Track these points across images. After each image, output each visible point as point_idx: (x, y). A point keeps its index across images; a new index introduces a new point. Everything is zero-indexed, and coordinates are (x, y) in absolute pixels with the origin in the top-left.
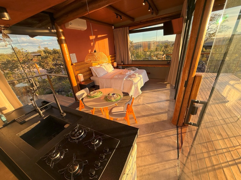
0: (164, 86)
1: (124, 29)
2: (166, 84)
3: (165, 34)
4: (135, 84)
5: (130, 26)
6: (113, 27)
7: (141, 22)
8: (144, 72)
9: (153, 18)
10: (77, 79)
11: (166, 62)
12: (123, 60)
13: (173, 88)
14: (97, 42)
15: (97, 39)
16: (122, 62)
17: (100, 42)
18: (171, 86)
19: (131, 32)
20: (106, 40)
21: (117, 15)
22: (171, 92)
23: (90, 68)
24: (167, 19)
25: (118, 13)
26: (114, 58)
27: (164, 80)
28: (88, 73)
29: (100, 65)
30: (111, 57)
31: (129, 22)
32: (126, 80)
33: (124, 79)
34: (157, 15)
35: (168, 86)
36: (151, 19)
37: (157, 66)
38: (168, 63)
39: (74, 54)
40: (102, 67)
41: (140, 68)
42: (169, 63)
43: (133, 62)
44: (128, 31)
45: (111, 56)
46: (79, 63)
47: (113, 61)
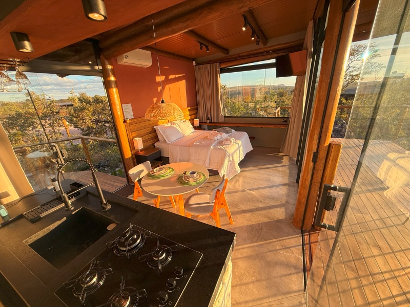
0: (279, 160)
1: (213, 66)
2: (282, 157)
3: (279, 74)
4: (229, 155)
5: (221, 61)
6: (194, 62)
7: (239, 56)
8: (245, 136)
9: (259, 49)
10: (132, 146)
11: (282, 120)
12: (210, 116)
13: (293, 164)
14: (167, 86)
15: (167, 81)
16: (208, 119)
17: (172, 85)
18: (291, 160)
19: (223, 71)
20: (183, 84)
21: (201, 44)
22: (290, 170)
23: (155, 127)
24: (282, 51)
25: (203, 42)
26: (194, 112)
27: (278, 149)
28: (151, 136)
29: (171, 123)
30: (189, 110)
31: (220, 55)
32: (215, 149)
33: (211, 147)
34: (265, 45)
35: (286, 160)
36: (255, 52)
37: (267, 126)
39: (129, 105)
40: (174, 126)
41: (238, 129)
42: (286, 121)
43: (226, 118)
44: (218, 69)
45: (189, 108)
46: (136, 120)
47: (193, 117)
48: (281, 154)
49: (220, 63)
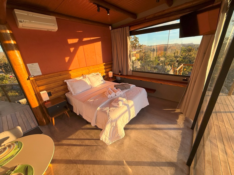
0: (172, 118)
3: (183, 35)
5: (130, 25)
7: (145, 19)
8: (143, 93)
9: (164, 11)
11: (182, 78)
12: (121, 70)
14: (81, 48)
15: (81, 43)
16: (120, 72)
19: (132, 33)
21: (99, 6)
23: (65, 81)
26: (110, 66)
27: (175, 104)
28: (62, 87)
29: (83, 77)
31: (130, 19)
32: (101, 110)
33: (99, 108)
35: (180, 120)
36: (160, 14)
37: (166, 83)
38: (184, 80)
40: (84, 80)
41: (139, 84)
42: (186, 80)
44: (128, 32)
45: (104, 64)
47: (108, 70)
48: (178, 111)
49: (130, 27)
